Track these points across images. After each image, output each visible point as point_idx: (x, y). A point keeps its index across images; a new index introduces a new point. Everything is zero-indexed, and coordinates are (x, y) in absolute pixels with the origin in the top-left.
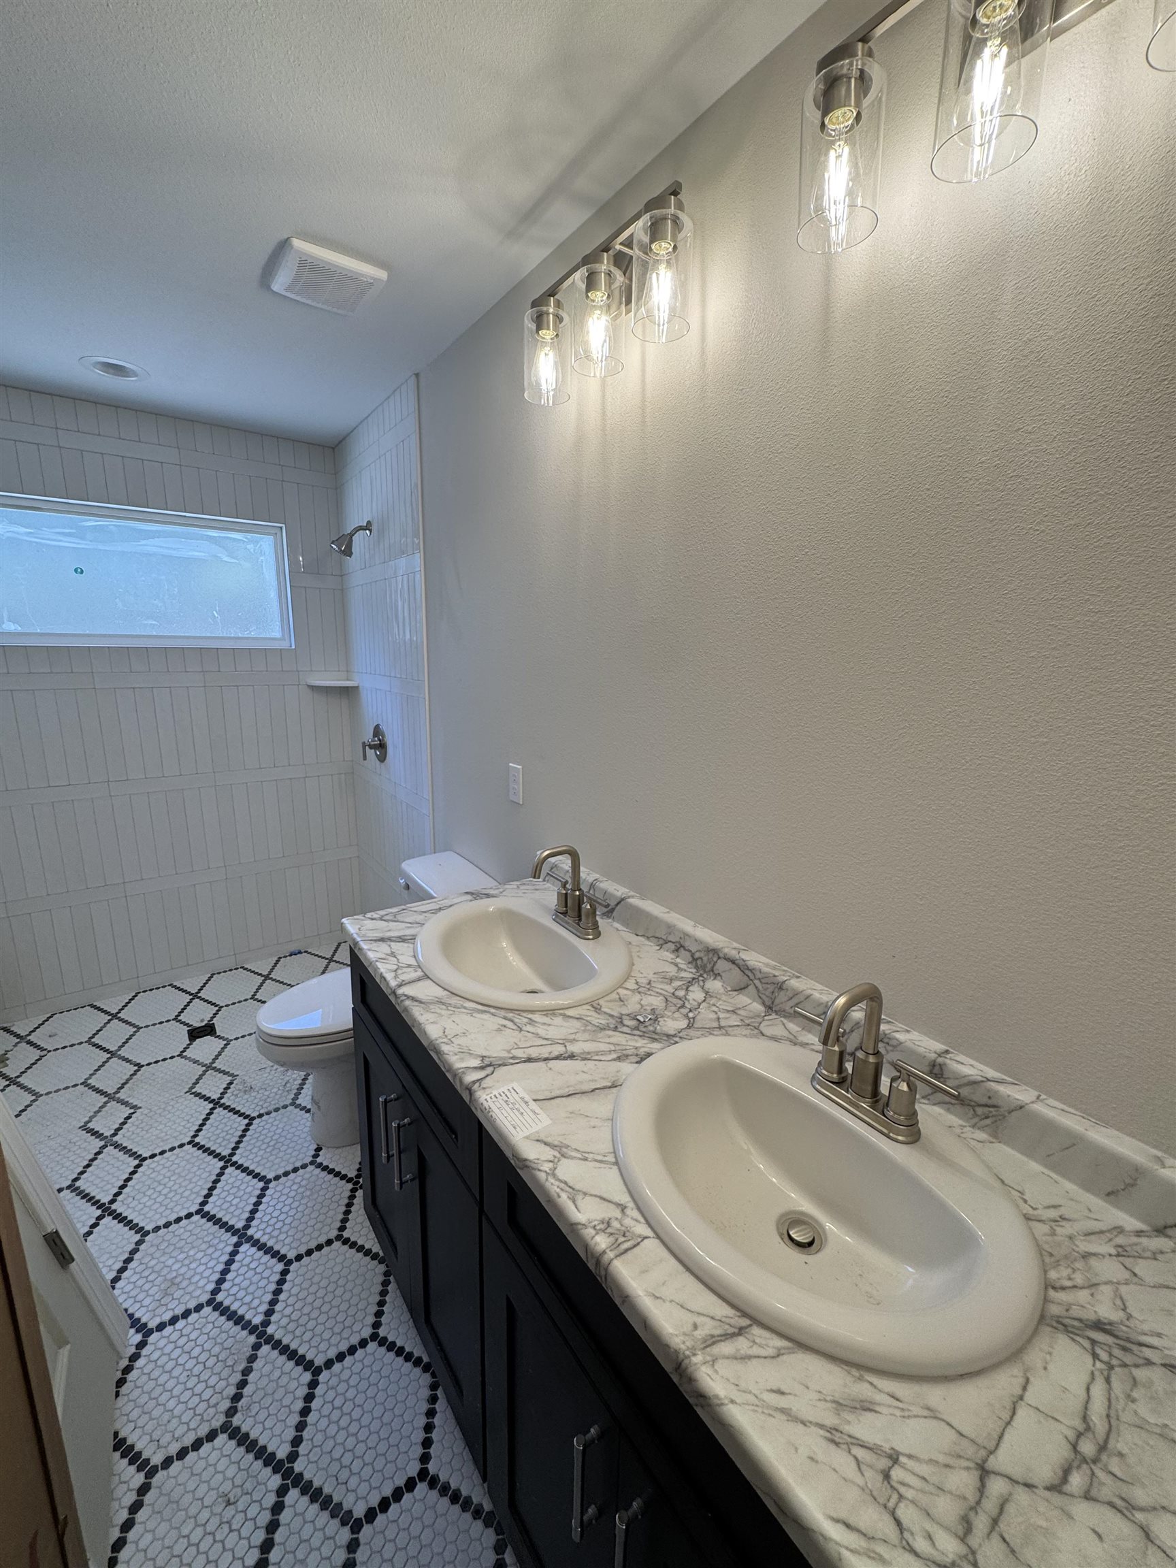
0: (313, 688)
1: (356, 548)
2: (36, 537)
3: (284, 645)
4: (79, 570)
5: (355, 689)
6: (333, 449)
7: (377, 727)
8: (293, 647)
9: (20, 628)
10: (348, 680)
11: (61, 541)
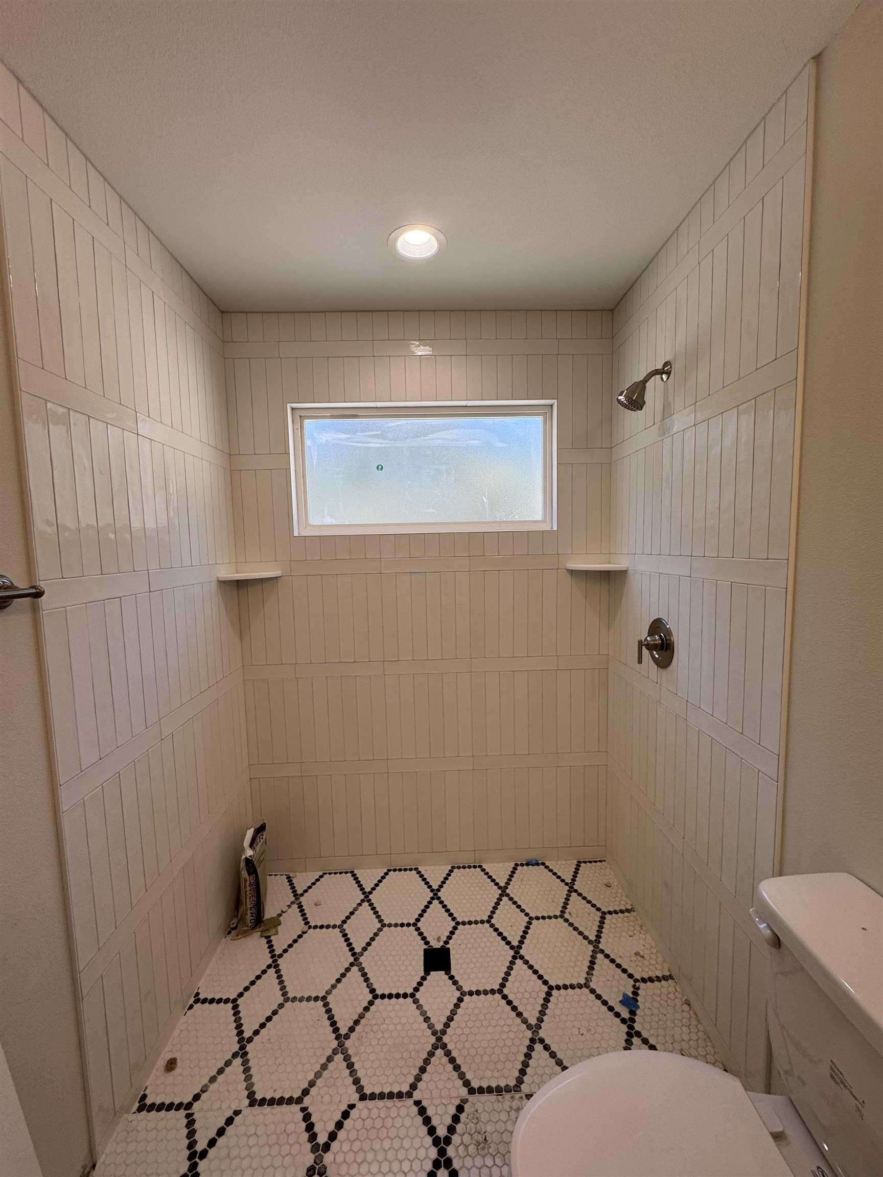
0: (572, 572)
1: (648, 397)
2: (353, 442)
3: (546, 527)
4: (380, 467)
5: (621, 575)
6: (612, 310)
7: (657, 626)
8: (555, 528)
9: (335, 521)
10: (609, 563)
11: (369, 442)
